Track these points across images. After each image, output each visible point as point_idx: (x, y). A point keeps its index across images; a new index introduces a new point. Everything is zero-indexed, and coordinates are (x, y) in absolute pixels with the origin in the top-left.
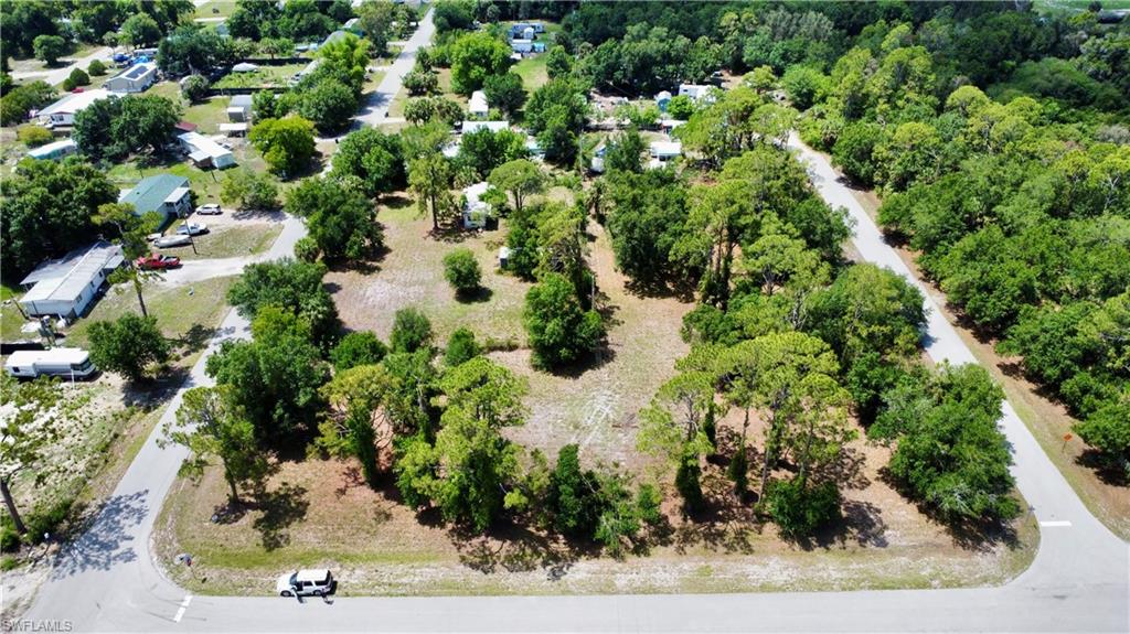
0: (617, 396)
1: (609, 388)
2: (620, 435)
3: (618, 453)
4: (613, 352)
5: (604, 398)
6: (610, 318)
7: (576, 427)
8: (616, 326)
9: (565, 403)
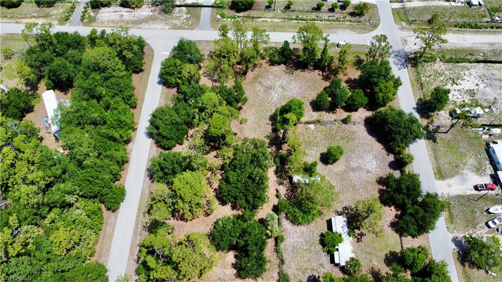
0: (270, 99)
1: (273, 103)
2: (270, 84)
3: (271, 78)
4: (270, 120)
5: (275, 98)
6: (270, 140)
7: (283, 88)
8: (268, 135)
9: (287, 97)
